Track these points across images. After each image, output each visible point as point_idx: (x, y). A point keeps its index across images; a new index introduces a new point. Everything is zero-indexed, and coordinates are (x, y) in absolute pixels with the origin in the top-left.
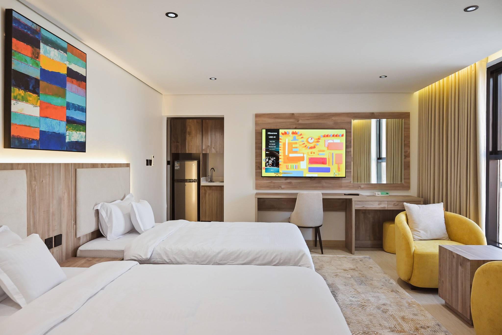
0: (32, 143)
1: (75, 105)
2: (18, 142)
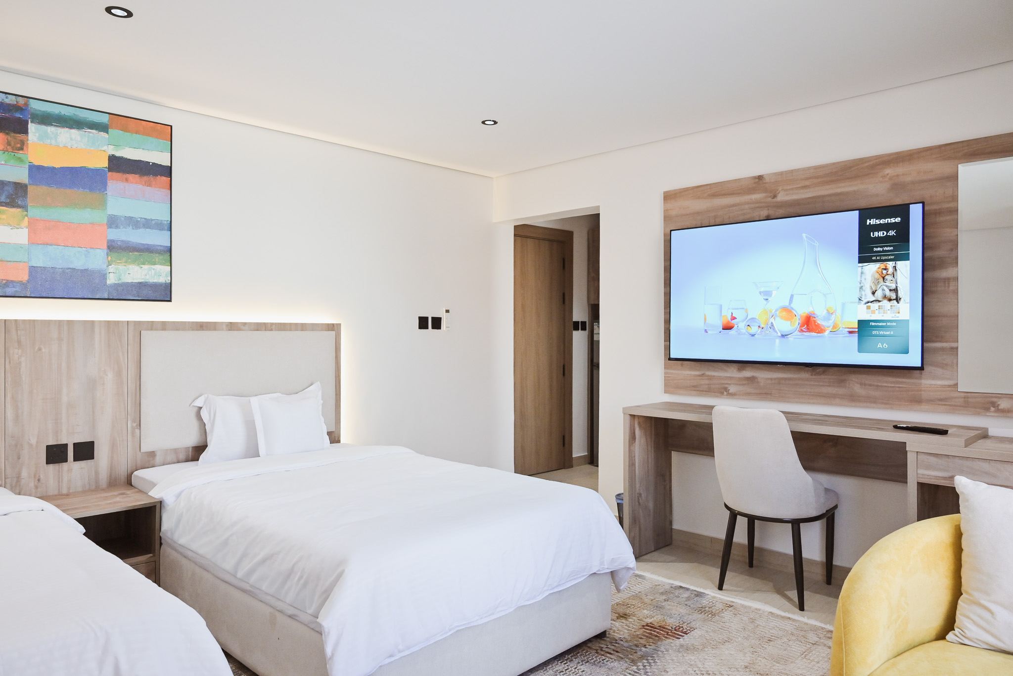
1: (133, 219)
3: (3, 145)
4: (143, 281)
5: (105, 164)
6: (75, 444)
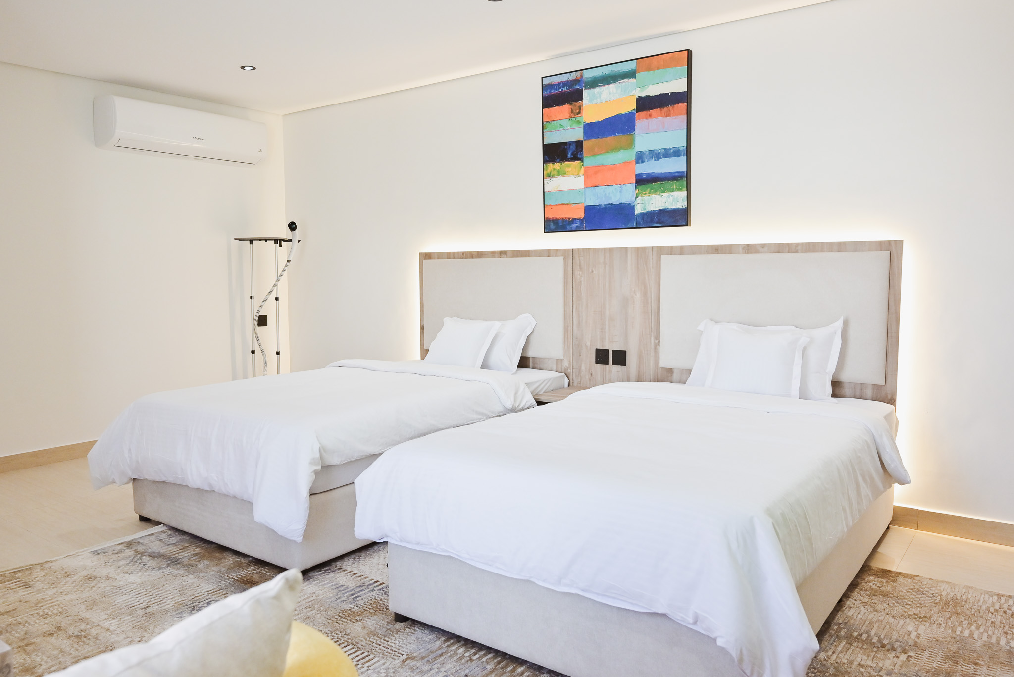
0: (573, 223)
1: (655, 151)
2: (554, 225)
3: (569, 114)
4: (663, 208)
5: (633, 106)
6: (613, 351)
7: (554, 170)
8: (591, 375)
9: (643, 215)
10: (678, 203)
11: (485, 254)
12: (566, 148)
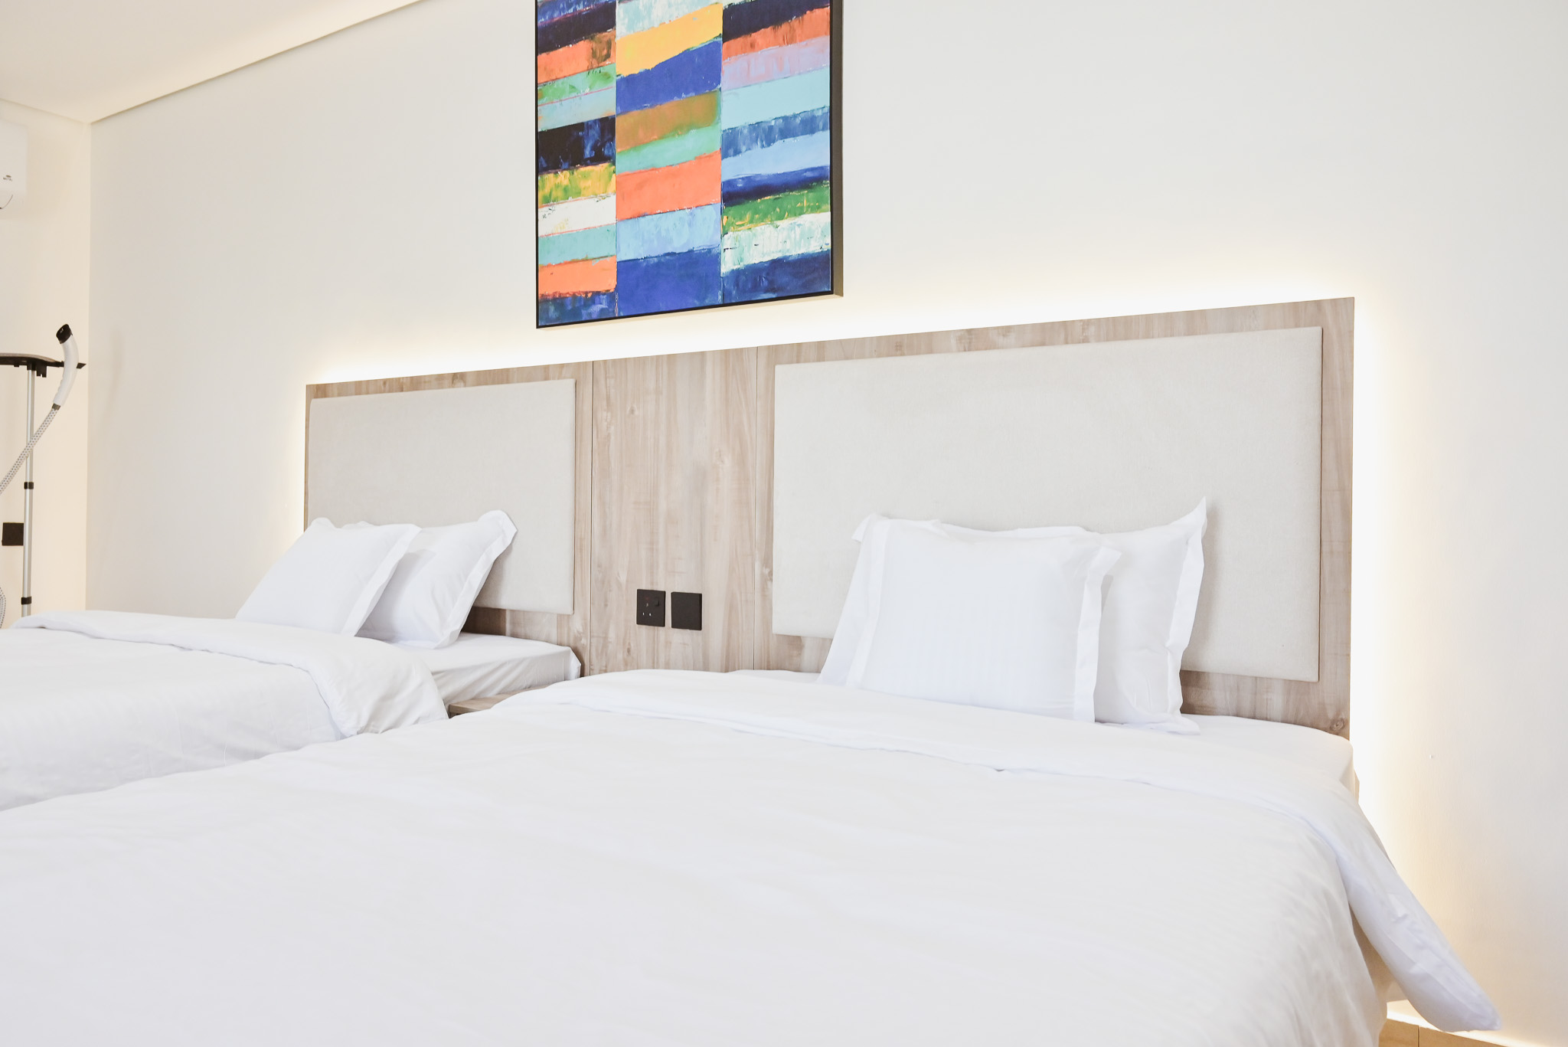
0: (594, 303)
1: (763, 125)
2: (556, 309)
3: (588, 60)
4: (775, 256)
5: (716, 28)
6: (674, 595)
7: (557, 186)
8: (629, 651)
9: (737, 274)
10: (812, 241)
11: (425, 382)
12: (582, 137)
